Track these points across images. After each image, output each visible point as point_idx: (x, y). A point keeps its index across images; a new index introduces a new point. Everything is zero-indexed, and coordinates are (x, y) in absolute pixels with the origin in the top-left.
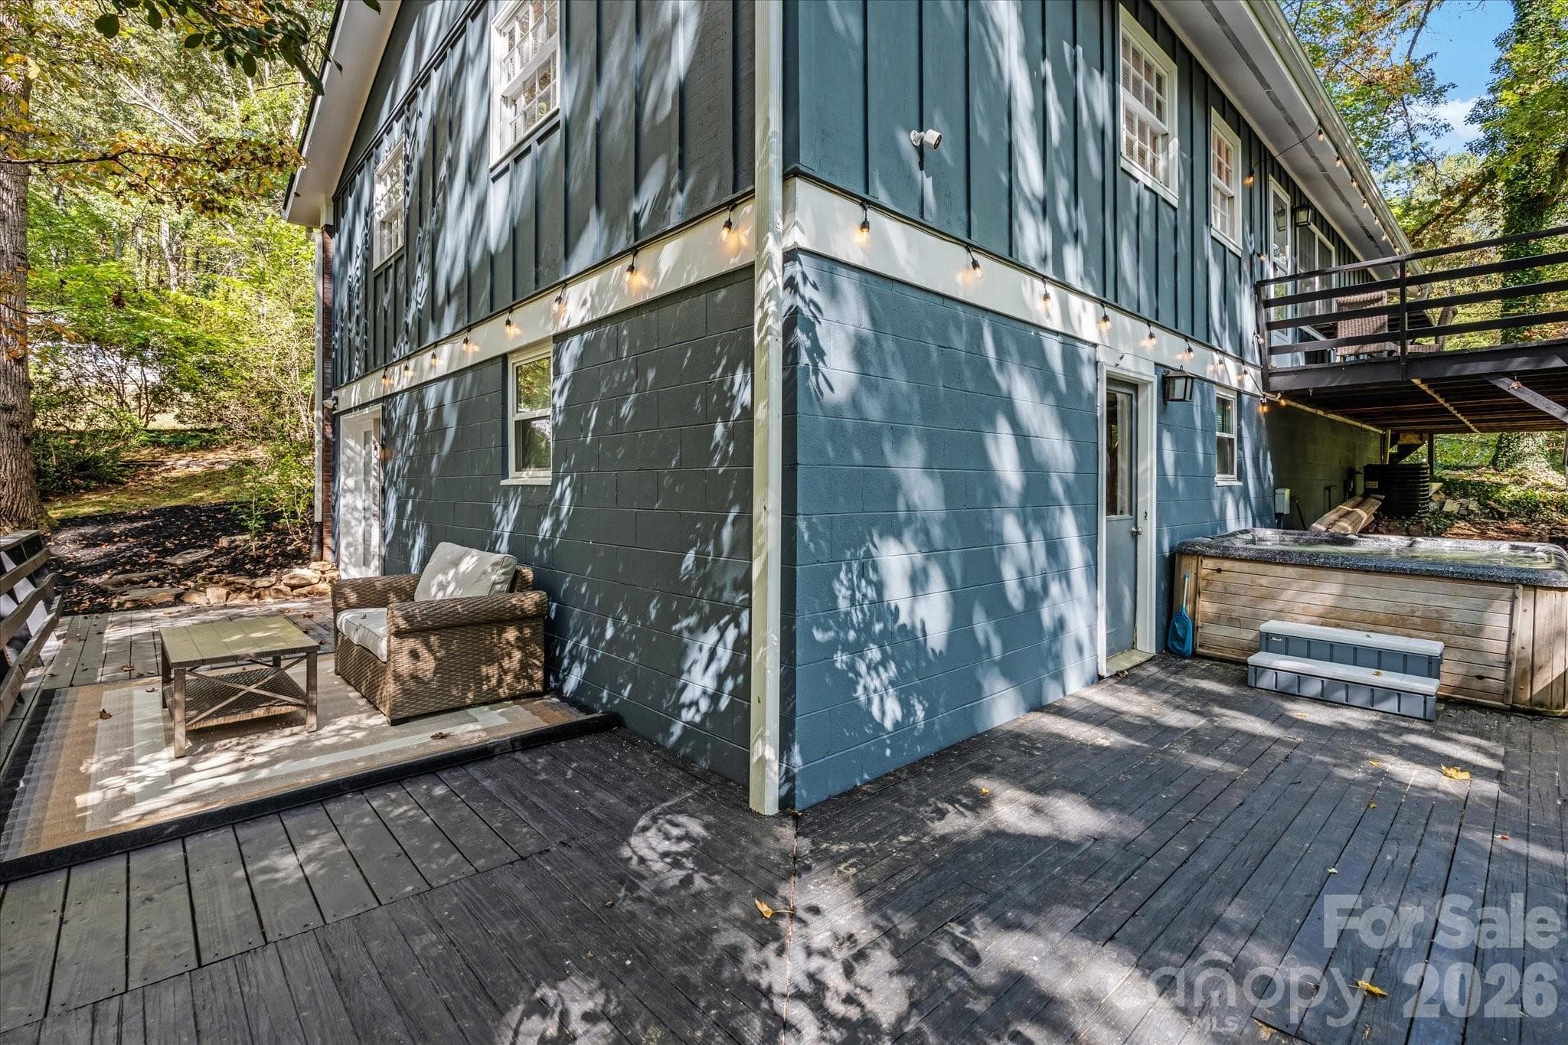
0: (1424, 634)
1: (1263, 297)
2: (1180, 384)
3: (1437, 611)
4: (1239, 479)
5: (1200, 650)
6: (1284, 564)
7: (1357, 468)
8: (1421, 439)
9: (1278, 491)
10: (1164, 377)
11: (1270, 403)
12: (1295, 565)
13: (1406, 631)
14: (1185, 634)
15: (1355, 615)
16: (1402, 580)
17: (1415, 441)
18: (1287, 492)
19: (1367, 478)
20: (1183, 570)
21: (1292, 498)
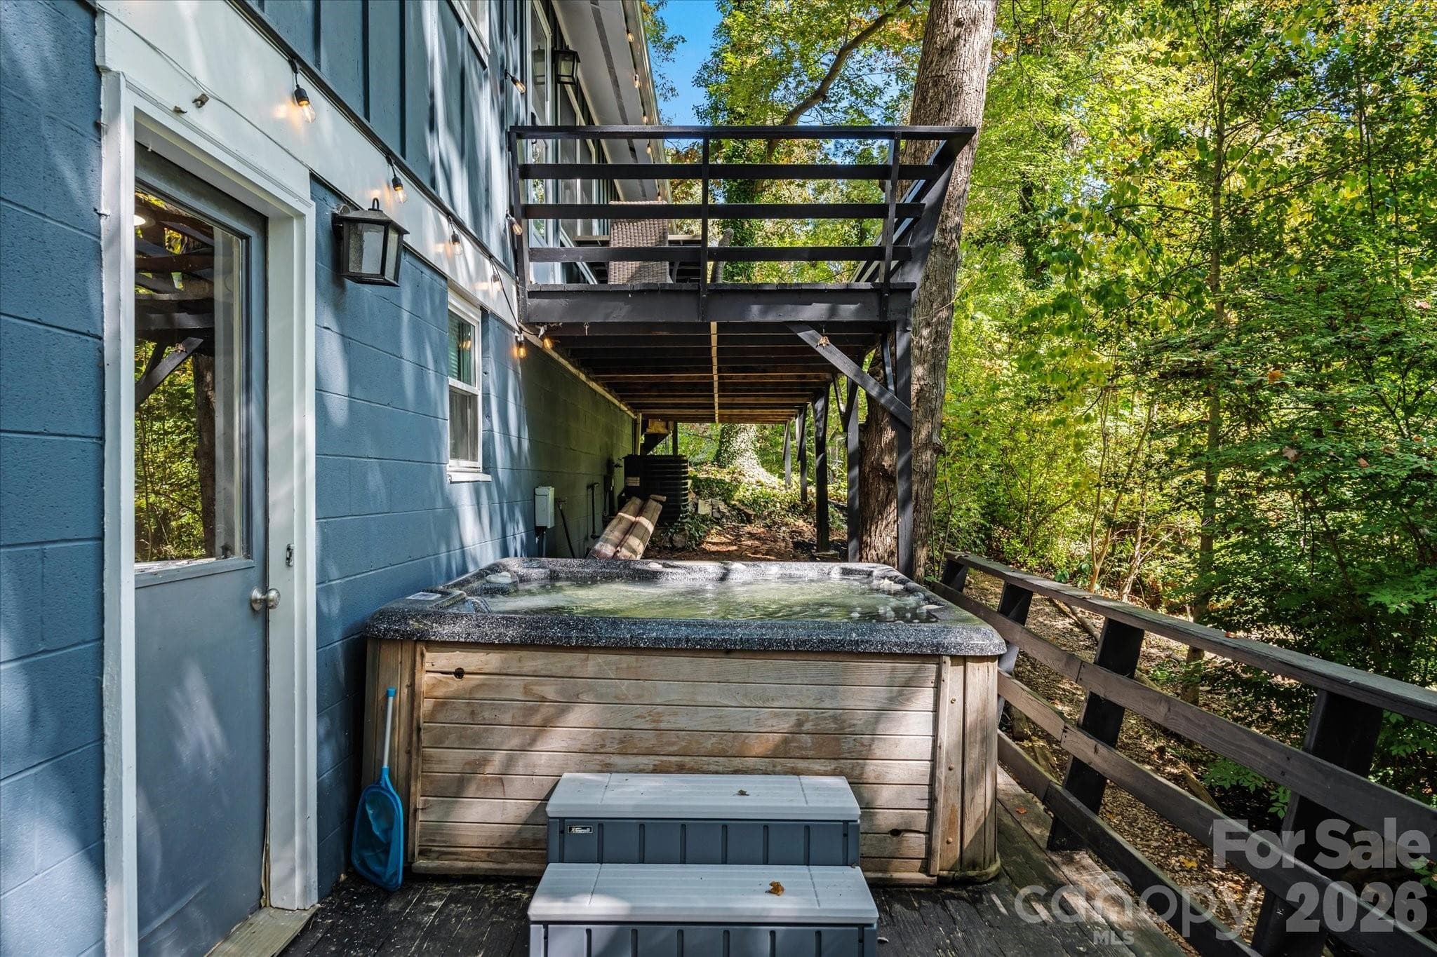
0: (816, 766)
1: (520, 162)
2: (372, 239)
3: (835, 718)
4: (486, 470)
5: (421, 863)
6: (585, 648)
7: (616, 461)
8: (667, 427)
9: (540, 491)
10: (336, 219)
11: (527, 344)
12: (606, 649)
13: (790, 763)
14: (388, 831)
15: (709, 743)
16: (784, 663)
17: (663, 431)
18: (550, 492)
19: (628, 474)
20: (384, 677)
21: (557, 501)
